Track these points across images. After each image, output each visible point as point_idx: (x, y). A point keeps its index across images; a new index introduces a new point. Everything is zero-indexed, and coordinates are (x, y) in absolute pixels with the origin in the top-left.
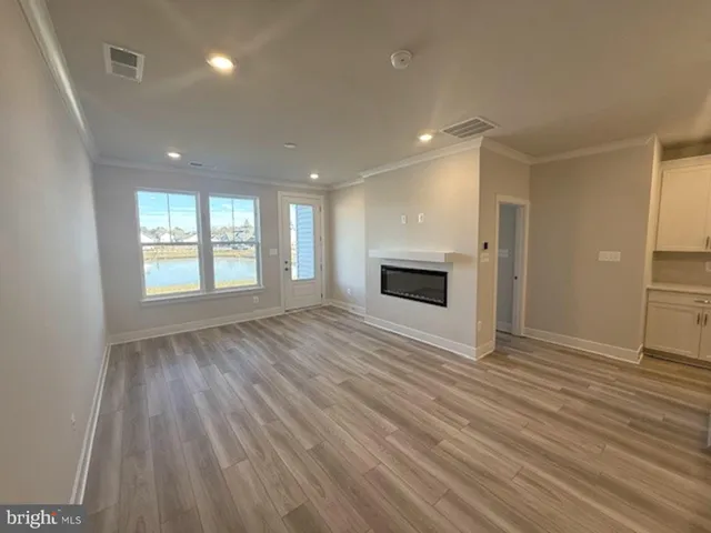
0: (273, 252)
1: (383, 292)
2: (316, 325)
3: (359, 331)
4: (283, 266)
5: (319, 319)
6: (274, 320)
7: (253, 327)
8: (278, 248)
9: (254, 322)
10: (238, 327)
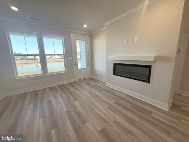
0: (70, 58)
1: (114, 74)
2: (87, 87)
3: (105, 90)
4: (74, 64)
5: (88, 84)
6: (71, 84)
7: (62, 87)
8: (72, 57)
9: (63, 85)
10: (57, 88)
